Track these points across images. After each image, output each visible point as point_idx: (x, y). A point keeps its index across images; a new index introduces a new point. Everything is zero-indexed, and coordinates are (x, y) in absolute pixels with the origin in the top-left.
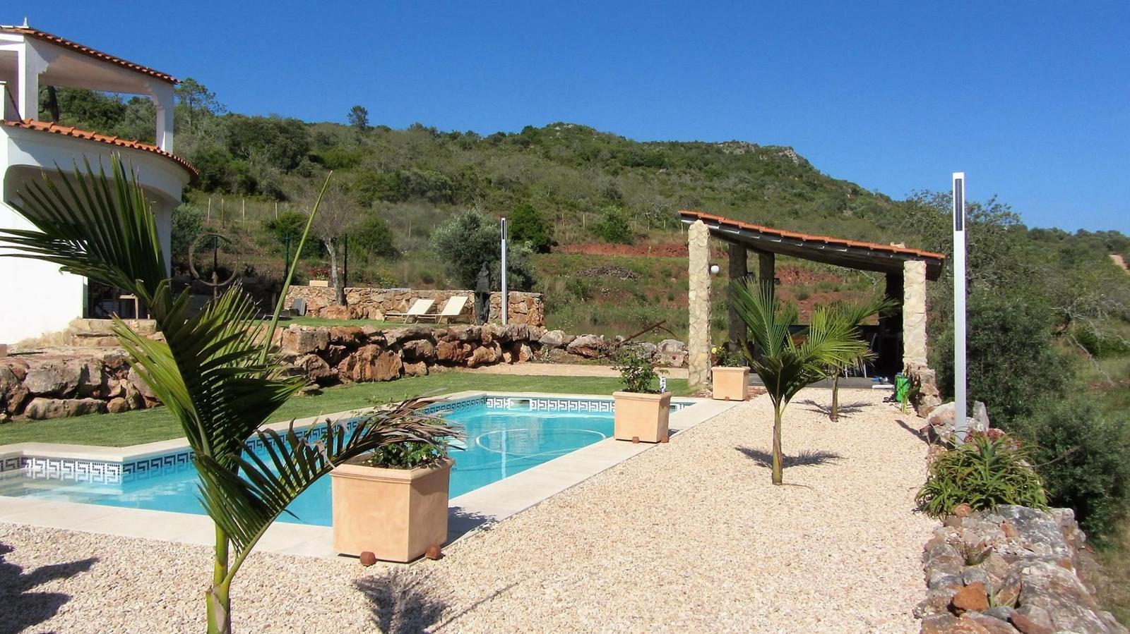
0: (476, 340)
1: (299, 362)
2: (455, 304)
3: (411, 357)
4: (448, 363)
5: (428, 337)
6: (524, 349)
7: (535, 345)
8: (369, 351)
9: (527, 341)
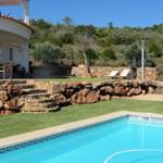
0: (131, 86)
1: (51, 97)
2: (125, 72)
3: (103, 93)
4: (119, 95)
5: (111, 85)
6: (150, 89)
7: (154, 87)
8: (84, 91)
9: (151, 86)
